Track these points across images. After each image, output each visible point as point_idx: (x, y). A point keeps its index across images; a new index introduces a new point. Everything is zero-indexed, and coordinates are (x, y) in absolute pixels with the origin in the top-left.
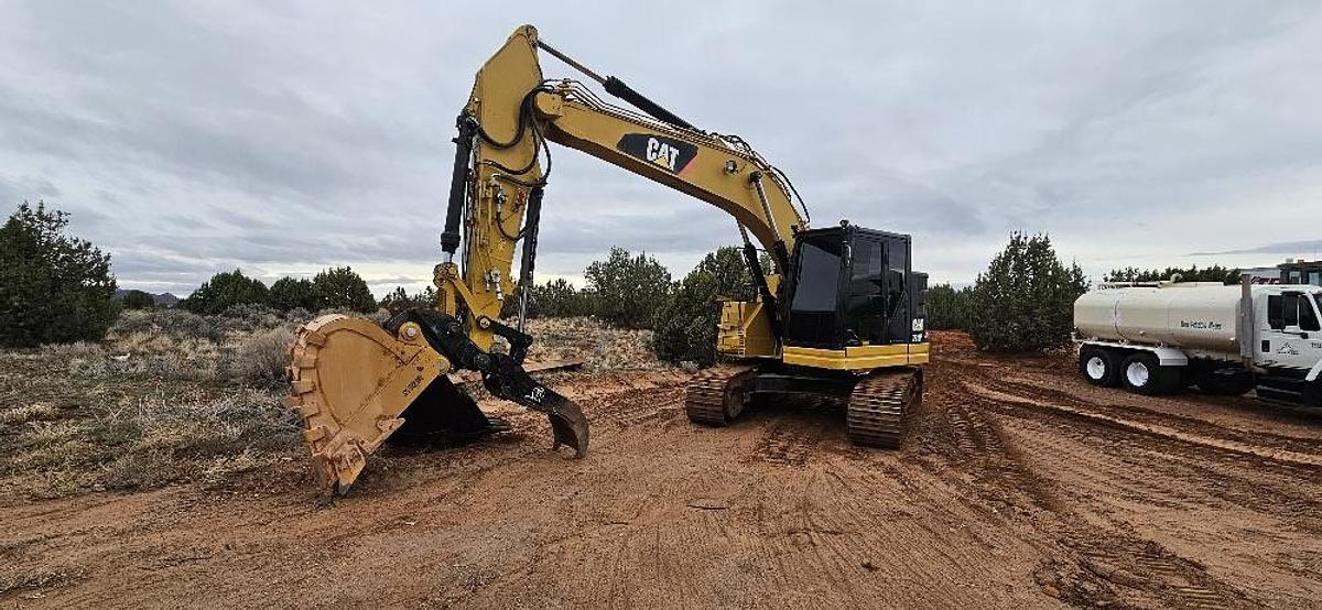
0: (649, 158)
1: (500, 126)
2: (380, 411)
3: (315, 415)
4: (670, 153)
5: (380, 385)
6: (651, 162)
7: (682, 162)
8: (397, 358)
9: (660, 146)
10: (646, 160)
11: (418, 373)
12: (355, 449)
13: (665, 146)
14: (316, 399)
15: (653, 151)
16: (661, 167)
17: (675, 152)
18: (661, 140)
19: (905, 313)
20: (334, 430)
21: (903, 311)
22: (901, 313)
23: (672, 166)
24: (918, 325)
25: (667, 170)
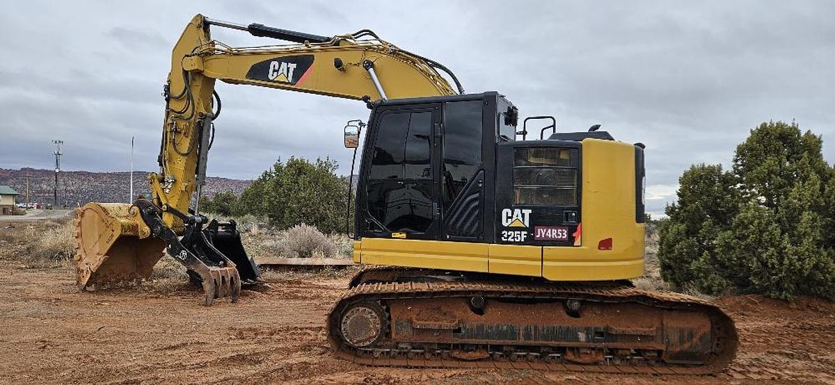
0: (271, 77)
2: (98, 250)
4: (288, 69)
5: (100, 237)
6: (272, 82)
7: (298, 75)
8: (106, 224)
9: (280, 66)
10: (269, 80)
11: (112, 233)
12: (88, 268)
13: (284, 65)
14: (80, 240)
15: (274, 71)
16: (282, 83)
17: (293, 66)
18: (280, 61)
19: (475, 199)
20: (83, 256)
21: (473, 197)
22: (468, 199)
23: (290, 79)
24: (515, 217)
25: (286, 83)
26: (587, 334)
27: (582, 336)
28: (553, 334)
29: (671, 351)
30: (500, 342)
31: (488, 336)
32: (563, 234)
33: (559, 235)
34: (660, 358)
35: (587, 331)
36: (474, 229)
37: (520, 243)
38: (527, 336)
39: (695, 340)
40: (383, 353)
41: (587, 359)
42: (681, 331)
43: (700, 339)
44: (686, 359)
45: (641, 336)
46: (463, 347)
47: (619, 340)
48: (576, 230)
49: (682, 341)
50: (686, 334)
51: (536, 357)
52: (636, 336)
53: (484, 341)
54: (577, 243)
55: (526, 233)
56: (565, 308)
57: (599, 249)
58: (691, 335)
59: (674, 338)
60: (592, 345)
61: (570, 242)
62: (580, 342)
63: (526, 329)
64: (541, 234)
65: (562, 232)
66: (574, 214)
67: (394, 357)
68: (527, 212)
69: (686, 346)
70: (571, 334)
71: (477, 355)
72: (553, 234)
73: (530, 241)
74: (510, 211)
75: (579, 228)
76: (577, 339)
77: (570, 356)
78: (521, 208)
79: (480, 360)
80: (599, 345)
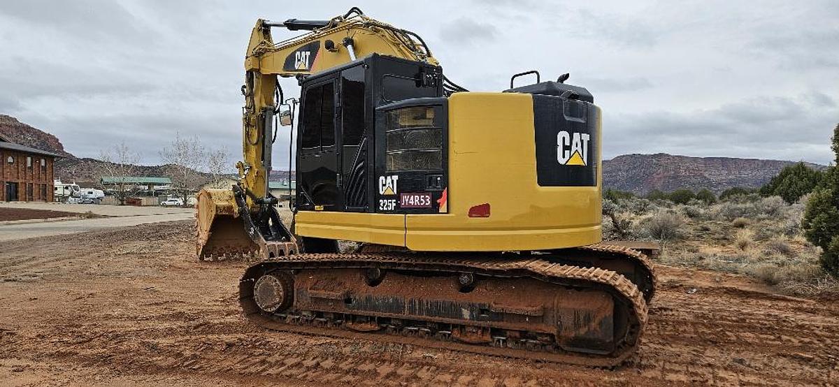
0: (296, 67)
6: (297, 70)
7: (312, 59)
9: (301, 55)
13: (303, 53)
15: (298, 60)
16: (302, 71)
17: (308, 54)
18: (300, 50)
19: (362, 168)
21: (360, 166)
22: (357, 168)
24: (387, 184)
26: (472, 312)
27: (466, 313)
28: (435, 309)
29: (565, 336)
30: (387, 315)
31: (375, 308)
32: (425, 200)
33: (422, 202)
34: (553, 344)
35: (471, 307)
36: (362, 199)
37: (392, 212)
38: (412, 311)
39: (593, 325)
40: (294, 319)
41: (474, 338)
42: (576, 314)
43: (600, 324)
44: (583, 347)
45: (530, 317)
46: (354, 318)
47: (505, 319)
48: (441, 196)
49: (577, 325)
50: (582, 317)
51: (427, 333)
52: (525, 316)
53: (371, 313)
54: (443, 209)
55: (395, 201)
56: (458, 282)
57: (470, 216)
58: (588, 319)
59: (568, 321)
60: (476, 323)
61: (434, 208)
62: (464, 319)
63: (411, 302)
64: (405, 202)
65: (425, 199)
66: (439, 179)
67: (301, 325)
68: (395, 178)
69: (582, 331)
70: (455, 310)
71: (369, 327)
72: (416, 201)
73: (399, 209)
74: (384, 179)
75: (445, 193)
76: (461, 316)
77: (456, 334)
78: (391, 175)
79: (372, 332)
80: (483, 324)
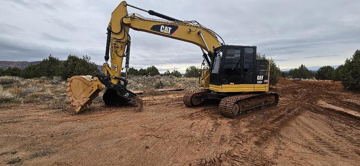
0: (161, 31)
1: (116, 29)
2: (84, 96)
3: (70, 96)
4: (168, 29)
5: (84, 90)
6: (162, 32)
7: (172, 32)
8: (87, 85)
9: (165, 27)
10: (160, 32)
11: (92, 88)
12: (78, 104)
13: (166, 27)
14: (71, 93)
15: (163, 29)
16: (166, 33)
17: (170, 28)
18: (165, 26)
19: (252, 73)
20: (74, 100)
21: (251, 73)
22: (250, 73)
23: (169, 33)
24: (260, 78)
25: (167, 34)
27: (263, 103)
36: (251, 81)
37: (261, 84)
38: (257, 105)
53: (252, 108)
63: (257, 103)
64: (265, 81)
68: (262, 76)
71: (250, 111)
73: (263, 83)
74: (259, 76)
78: (261, 75)
